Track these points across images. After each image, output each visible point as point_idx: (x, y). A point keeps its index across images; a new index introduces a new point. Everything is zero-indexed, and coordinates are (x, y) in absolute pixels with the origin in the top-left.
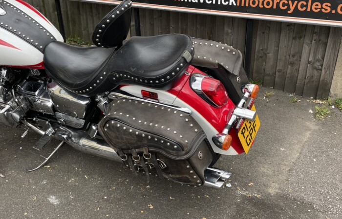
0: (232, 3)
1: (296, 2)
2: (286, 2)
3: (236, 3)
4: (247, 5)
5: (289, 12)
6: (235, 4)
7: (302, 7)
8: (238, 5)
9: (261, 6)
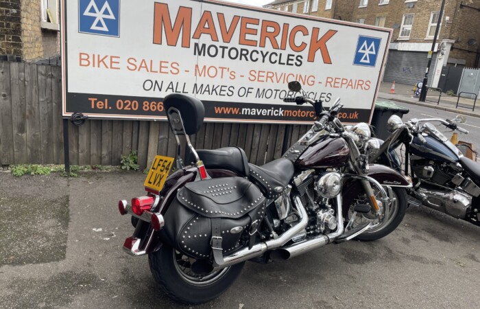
0: (281, 114)
2: (313, 113)
4: (290, 115)
5: (314, 119)
6: (283, 115)
8: (285, 115)
9: (299, 116)
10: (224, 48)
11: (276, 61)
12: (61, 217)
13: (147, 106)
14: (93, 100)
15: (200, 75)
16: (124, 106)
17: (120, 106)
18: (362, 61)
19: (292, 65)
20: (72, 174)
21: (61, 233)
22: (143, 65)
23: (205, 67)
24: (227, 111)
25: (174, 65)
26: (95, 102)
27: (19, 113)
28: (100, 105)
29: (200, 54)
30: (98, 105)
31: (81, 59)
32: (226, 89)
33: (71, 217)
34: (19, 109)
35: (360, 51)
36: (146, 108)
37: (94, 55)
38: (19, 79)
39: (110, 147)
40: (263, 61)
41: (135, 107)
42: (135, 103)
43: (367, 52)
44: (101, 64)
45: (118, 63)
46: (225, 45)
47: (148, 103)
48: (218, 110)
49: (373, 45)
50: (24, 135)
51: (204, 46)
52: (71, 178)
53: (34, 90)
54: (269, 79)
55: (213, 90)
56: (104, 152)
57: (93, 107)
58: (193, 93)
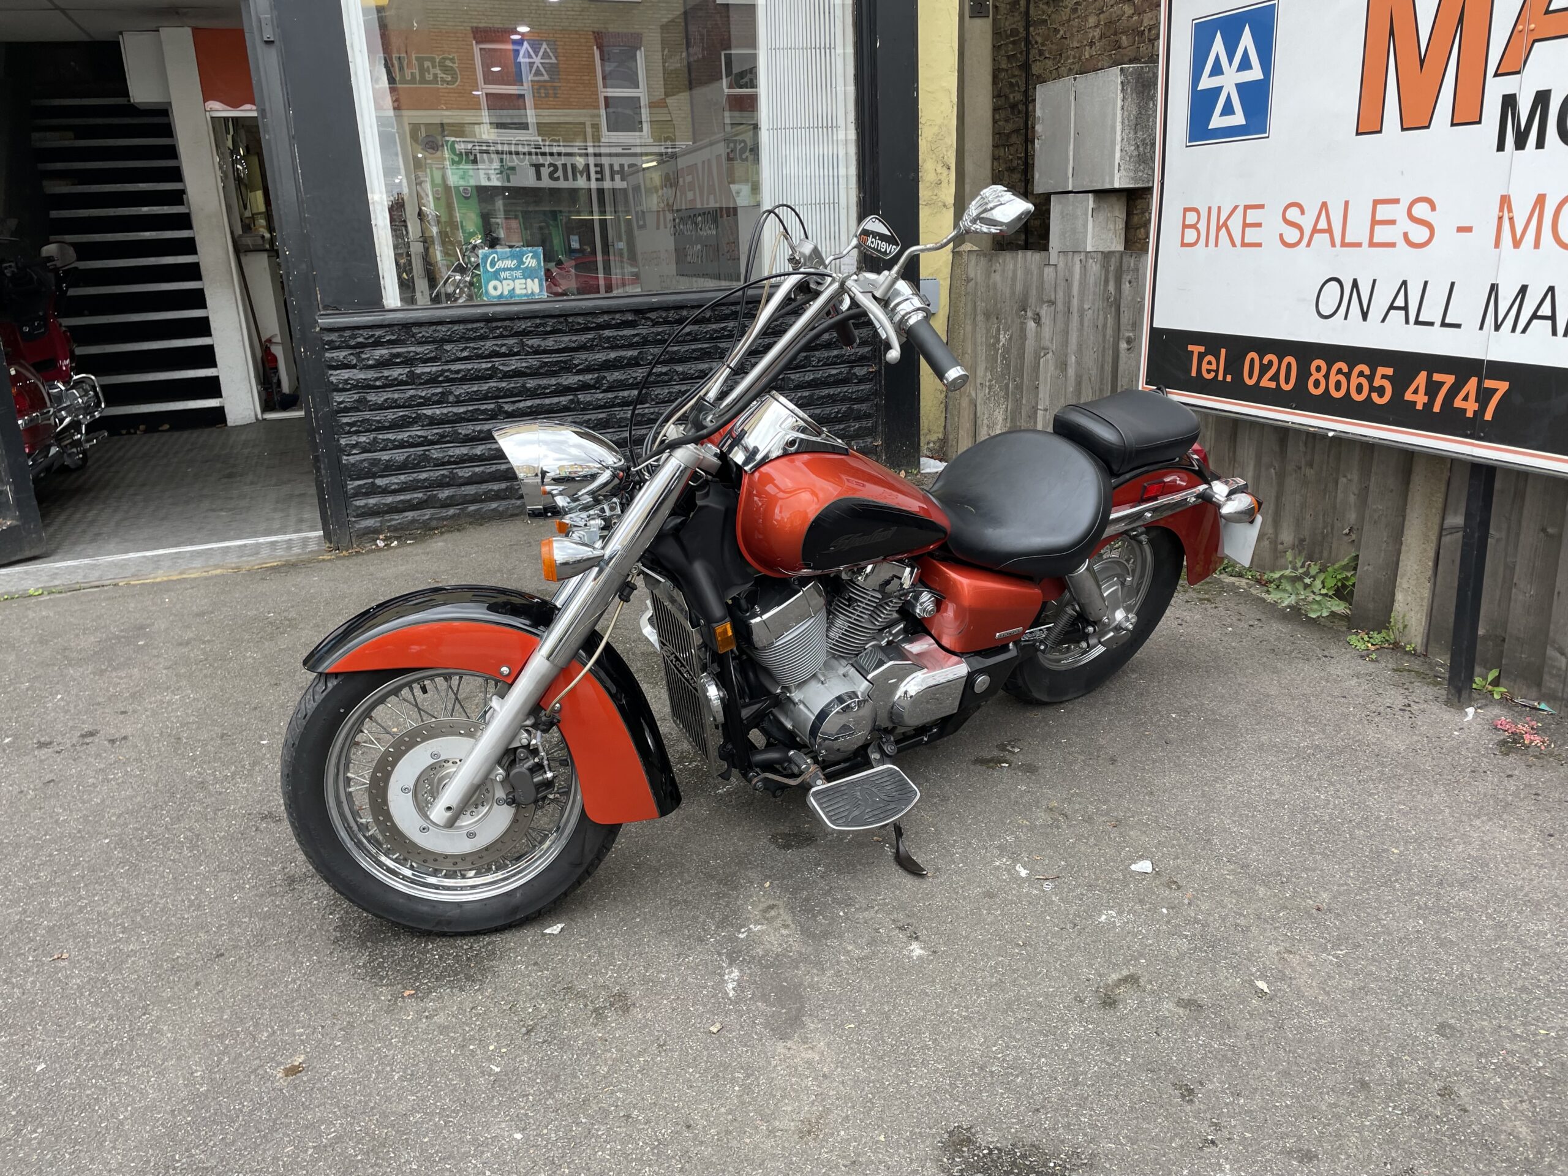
13: (1320, 376)
14: (1196, 349)
15: (1517, 245)
16: (1261, 375)
17: (1251, 377)
22: (1323, 224)
23: (1542, 199)
25: (1419, 210)
26: (1201, 358)
29: (1521, 142)
31: (1185, 226)
36: (1317, 384)
37: (1210, 208)
41: (1287, 382)
42: (1289, 365)
44: (1223, 234)
45: (1259, 225)
47: (1324, 368)
51: (1542, 98)
57: (1194, 374)
58: (1481, 328)
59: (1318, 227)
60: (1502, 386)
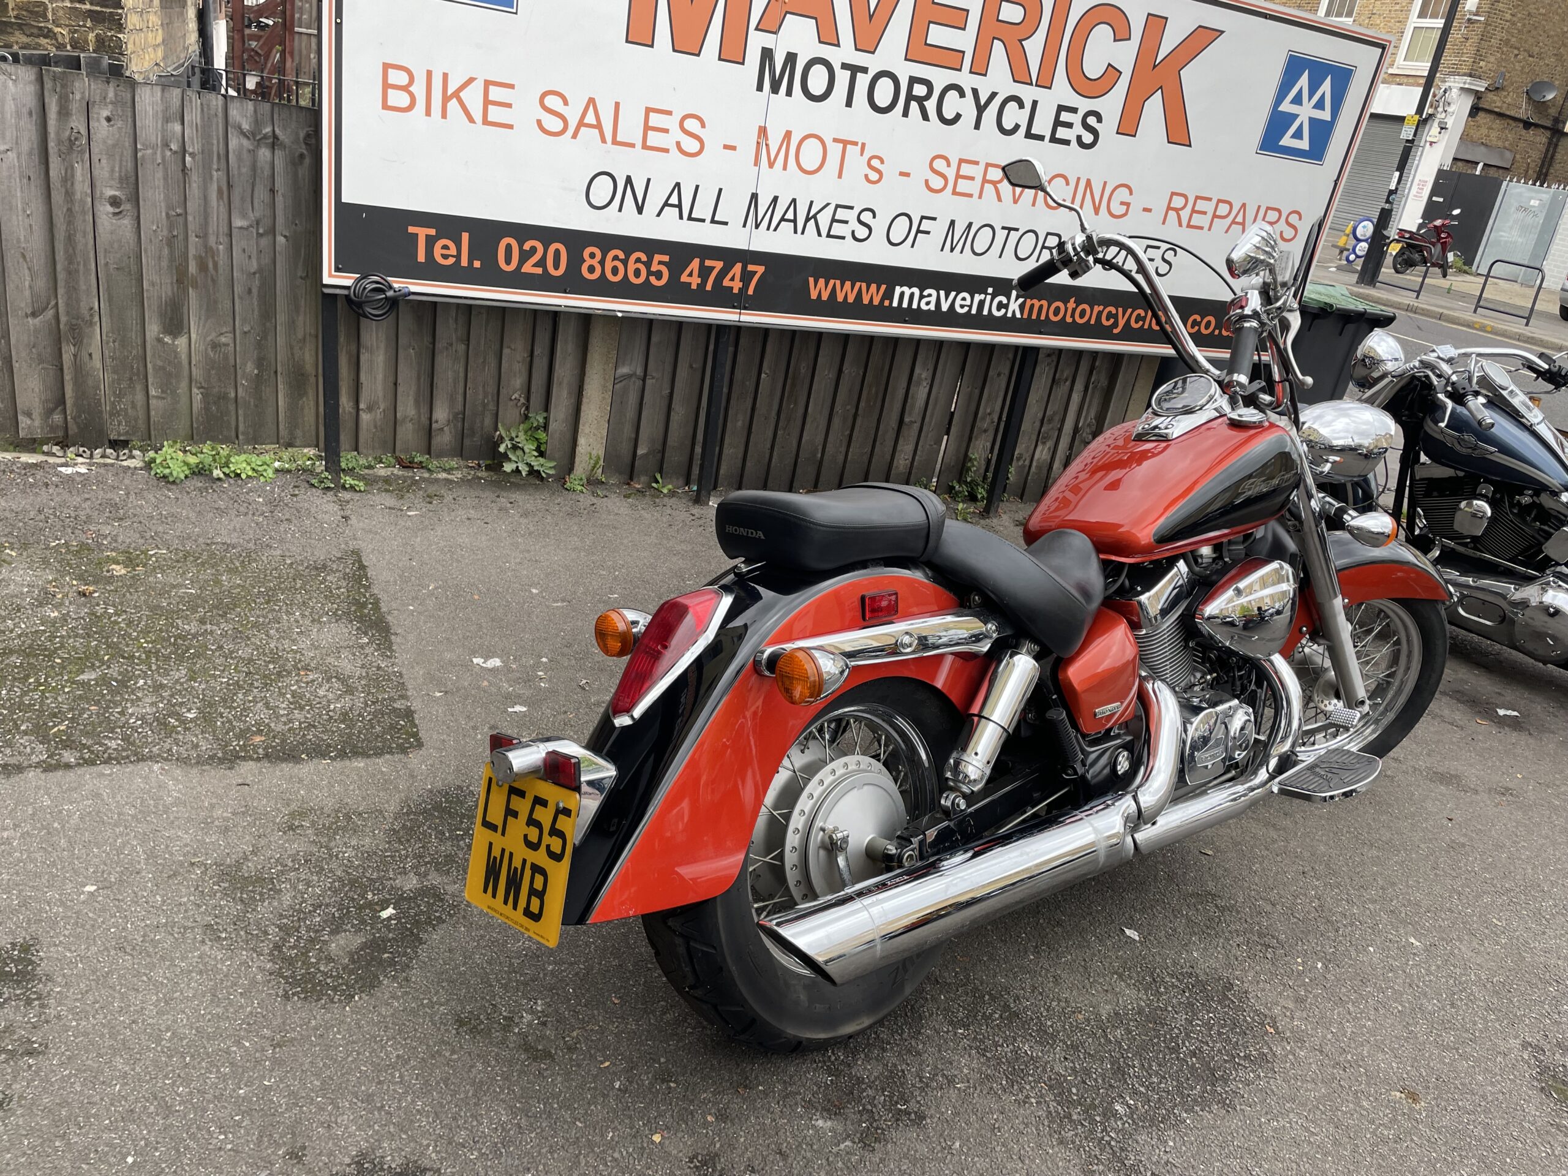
0: (1014, 312)
1: (1130, 310)
2: (1114, 311)
3: (1022, 314)
4: (1043, 317)
5: (1116, 331)
6: (1018, 315)
7: (1137, 322)
8: (1025, 316)
9: (1069, 320)
10: (854, 70)
11: (1017, 127)
12: (361, 619)
13: (595, 262)
14: (422, 233)
15: (771, 165)
16: (522, 261)
17: (508, 261)
18: (1287, 141)
19: (1067, 142)
20: (349, 481)
21: (379, 668)
22: (590, 118)
23: (788, 135)
24: (847, 292)
25: (692, 125)
26: (430, 241)
27: (165, 263)
28: (444, 252)
29: (775, 89)
30: (438, 251)
31: (386, 86)
32: (851, 216)
33: (389, 618)
34: (166, 251)
35: (1286, 107)
36: (591, 269)
37: (429, 74)
38: (167, 145)
39: (460, 398)
40: (977, 126)
41: (556, 266)
42: (557, 253)
43: (1306, 112)
44: (453, 104)
45: (509, 106)
46: (860, 59)
47: (599, 255)
48: (819, 289)
49: (1326, 87)
50: (181, 342)
51: (791, 58)
52: (346, 495)
53: (213, 188)
54: (989, 188)
55: (807, 220)
56: (441, 414)
57: (421, 257)
58: (744, 226)
59: (586, 121)
60: (760, 270)
